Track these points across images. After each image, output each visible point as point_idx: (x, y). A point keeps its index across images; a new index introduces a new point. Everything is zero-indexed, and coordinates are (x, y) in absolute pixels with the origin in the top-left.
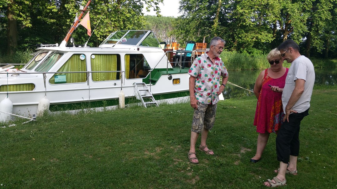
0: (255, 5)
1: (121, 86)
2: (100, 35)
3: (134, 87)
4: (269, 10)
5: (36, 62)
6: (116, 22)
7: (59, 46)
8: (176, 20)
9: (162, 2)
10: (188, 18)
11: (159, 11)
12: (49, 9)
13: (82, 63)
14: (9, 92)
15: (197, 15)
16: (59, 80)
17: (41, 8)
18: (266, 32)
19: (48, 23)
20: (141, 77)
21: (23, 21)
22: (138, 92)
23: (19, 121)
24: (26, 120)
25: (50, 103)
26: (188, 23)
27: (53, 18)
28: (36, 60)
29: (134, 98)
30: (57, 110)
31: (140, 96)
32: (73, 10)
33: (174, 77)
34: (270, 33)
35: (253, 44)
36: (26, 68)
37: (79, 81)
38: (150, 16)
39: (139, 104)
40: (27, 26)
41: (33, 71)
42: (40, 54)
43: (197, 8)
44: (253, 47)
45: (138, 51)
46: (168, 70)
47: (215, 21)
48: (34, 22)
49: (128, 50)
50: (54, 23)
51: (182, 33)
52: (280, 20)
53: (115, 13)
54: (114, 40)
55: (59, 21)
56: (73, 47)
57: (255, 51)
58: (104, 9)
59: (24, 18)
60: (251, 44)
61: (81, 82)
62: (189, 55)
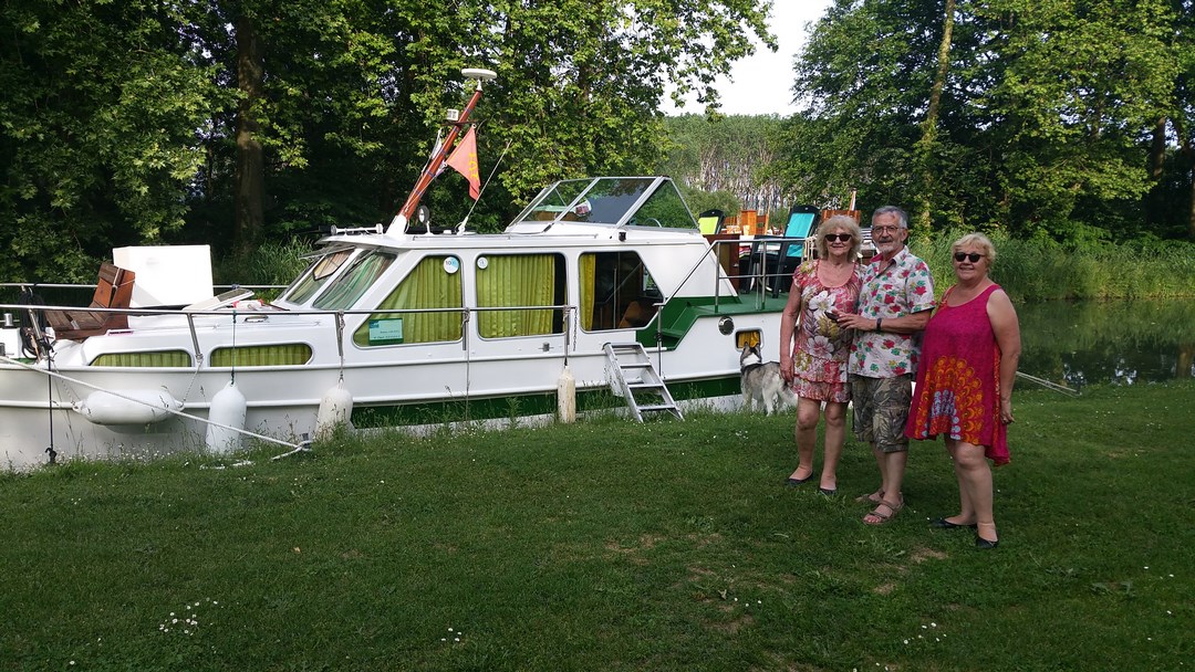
0: (1071, 66)
1: (563, 354)
2: (522, 190)
3: (606, 355)
4: (1126, 84)
5: (319, 281)
6: (573, 144)
7: (384, 232)
8: (786, 125)
9: (726, 73)
10: (826, 118)
11: (717, 101)
12: (361, 109)
13: (449, 282)
14: (236, 368)
15: (860, 106)
16: (382, 335)
17: (338, 105)
18: (1121, 161)
19: (357, 153)
20: (633, 323)
21: (281, 147)
22: (617, 372)
23: (261, 452)
24: (284, 449)
25: (354, 404)
26: (827, 138)
27: (373, 139)
28: (317, 274)
29: (606, 389)
30: (370, 423)
31: (622, 384)
32: (438, 113)
33: (741, 323)
34: (1138, 166)
35: (1071, 206)
36: (287, 299)
37: (439, 338)
38: (695, 115)
39: (619, 411)
40: (293, 164)
41: (307, 306)
42: (328, 256)
43: (859, 84)
44: (1074, 216)
45: (620, 243)
46: (719, 303)
47: (927, 127)
48: (315, 150)
49: (589, 240)
50: (376, 153)
51: (803, 170)
52: (1176, 115)
53: (569, 116)
54: (550, 208)
55: (395, 146)
56: (426, 235)
57: (1081, 230)
58: (534, 105)
59: (285, 141)
60: (1065, 208)
61: (445, 340)
62: (795, 250)
